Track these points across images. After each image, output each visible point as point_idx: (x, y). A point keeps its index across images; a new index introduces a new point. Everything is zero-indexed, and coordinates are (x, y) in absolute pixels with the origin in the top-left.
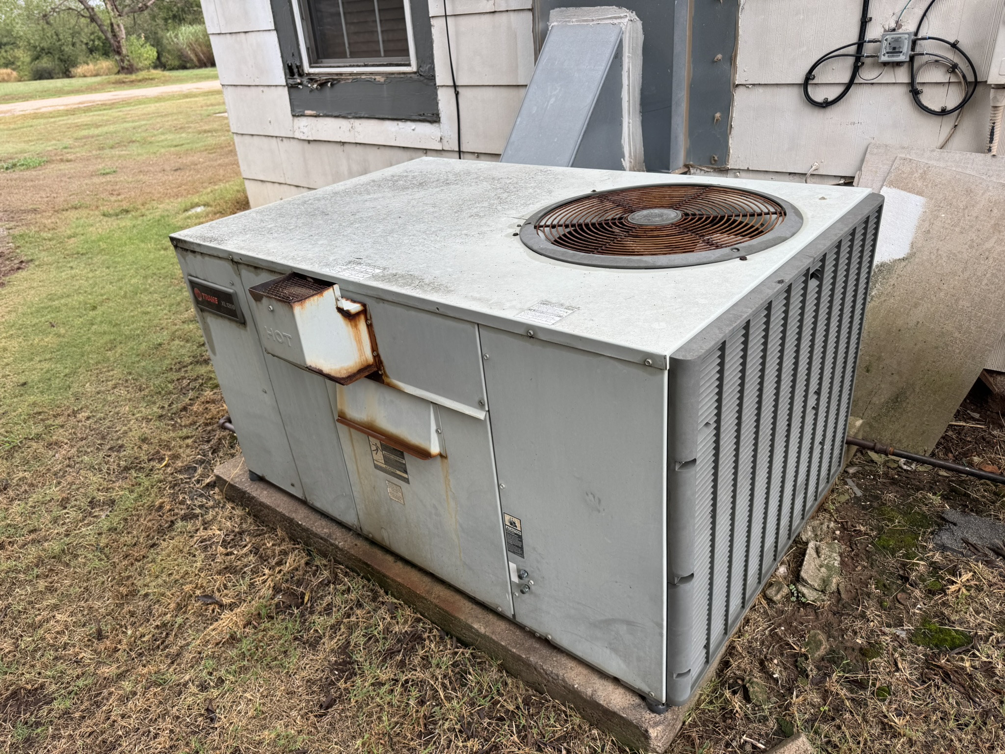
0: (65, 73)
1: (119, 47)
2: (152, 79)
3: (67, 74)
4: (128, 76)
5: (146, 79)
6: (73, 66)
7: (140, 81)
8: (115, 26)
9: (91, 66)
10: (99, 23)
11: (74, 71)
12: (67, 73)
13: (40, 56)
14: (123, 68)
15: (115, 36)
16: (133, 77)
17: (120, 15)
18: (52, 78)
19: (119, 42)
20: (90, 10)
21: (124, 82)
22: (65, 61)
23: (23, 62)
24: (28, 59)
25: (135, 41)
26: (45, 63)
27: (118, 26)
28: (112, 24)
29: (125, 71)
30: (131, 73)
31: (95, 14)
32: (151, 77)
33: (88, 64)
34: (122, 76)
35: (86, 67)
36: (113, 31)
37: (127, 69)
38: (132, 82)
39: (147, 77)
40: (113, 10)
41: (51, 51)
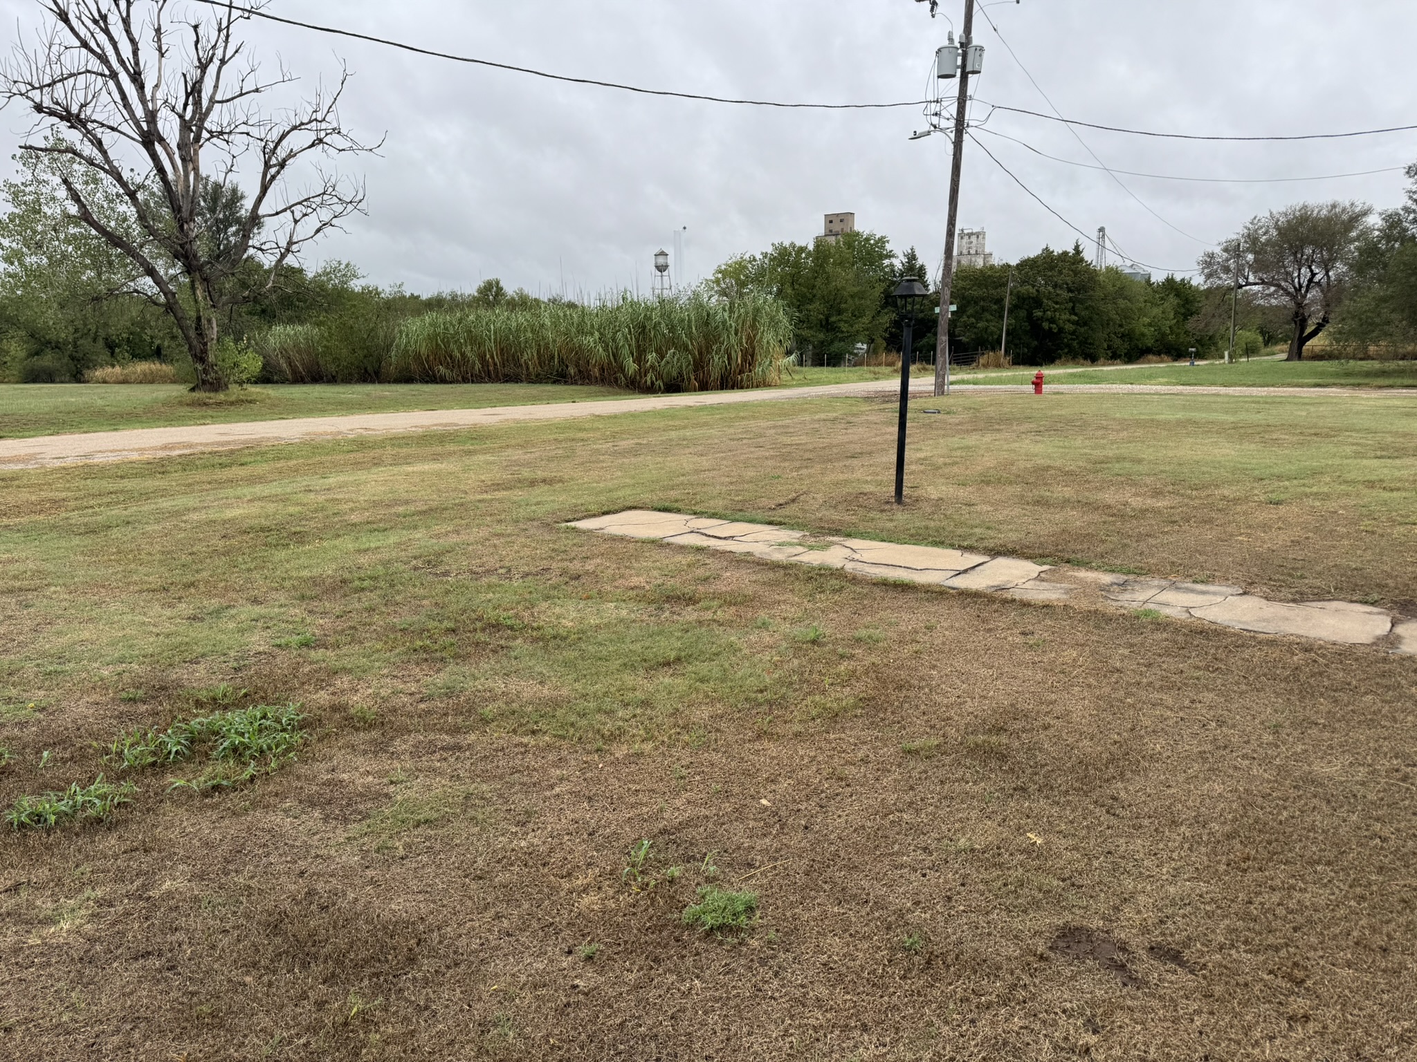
0: (75, 376)
1: (205, 351)
2: (250, 402)
3: (77, 377)
4: (212, 395)
5: (243, 401)
6: (88, 368)
7: (232, 403)
8: (204, 321)
9: (118, 369)
10: (180, 315)
11: (88, 374)
12: (79, 376)
13: (42, 350)
14: (204, 382)
15: (201, 335)
16: (221, 396)
17: (214, 306)
18: (52, 381)
19: (205, 344)
20: (169, 296)
21: (205, 404)
22: (78, 360)
23: (14, 359)
24: (22, 354)
25: (232, 344)
26: (48, 360)
27: (209, 321)
28: (199, 318)
29: (208, 386)
30: (216, 390)
31: (176, 302)
32: (249, 398)
33: (113, 366)
34: (199, 395)
35: (109, 370)
36: (198, 326)
37: (211, 384)
38: (219, 404)
39: (244, 398)
40: (205, 299)
41: (61, 346)
